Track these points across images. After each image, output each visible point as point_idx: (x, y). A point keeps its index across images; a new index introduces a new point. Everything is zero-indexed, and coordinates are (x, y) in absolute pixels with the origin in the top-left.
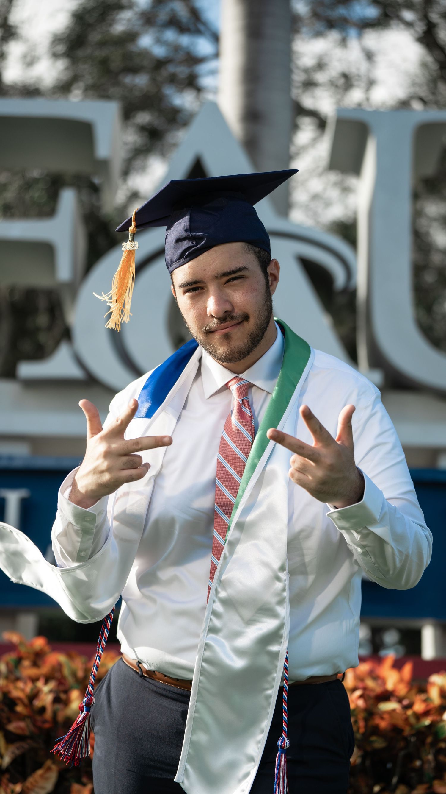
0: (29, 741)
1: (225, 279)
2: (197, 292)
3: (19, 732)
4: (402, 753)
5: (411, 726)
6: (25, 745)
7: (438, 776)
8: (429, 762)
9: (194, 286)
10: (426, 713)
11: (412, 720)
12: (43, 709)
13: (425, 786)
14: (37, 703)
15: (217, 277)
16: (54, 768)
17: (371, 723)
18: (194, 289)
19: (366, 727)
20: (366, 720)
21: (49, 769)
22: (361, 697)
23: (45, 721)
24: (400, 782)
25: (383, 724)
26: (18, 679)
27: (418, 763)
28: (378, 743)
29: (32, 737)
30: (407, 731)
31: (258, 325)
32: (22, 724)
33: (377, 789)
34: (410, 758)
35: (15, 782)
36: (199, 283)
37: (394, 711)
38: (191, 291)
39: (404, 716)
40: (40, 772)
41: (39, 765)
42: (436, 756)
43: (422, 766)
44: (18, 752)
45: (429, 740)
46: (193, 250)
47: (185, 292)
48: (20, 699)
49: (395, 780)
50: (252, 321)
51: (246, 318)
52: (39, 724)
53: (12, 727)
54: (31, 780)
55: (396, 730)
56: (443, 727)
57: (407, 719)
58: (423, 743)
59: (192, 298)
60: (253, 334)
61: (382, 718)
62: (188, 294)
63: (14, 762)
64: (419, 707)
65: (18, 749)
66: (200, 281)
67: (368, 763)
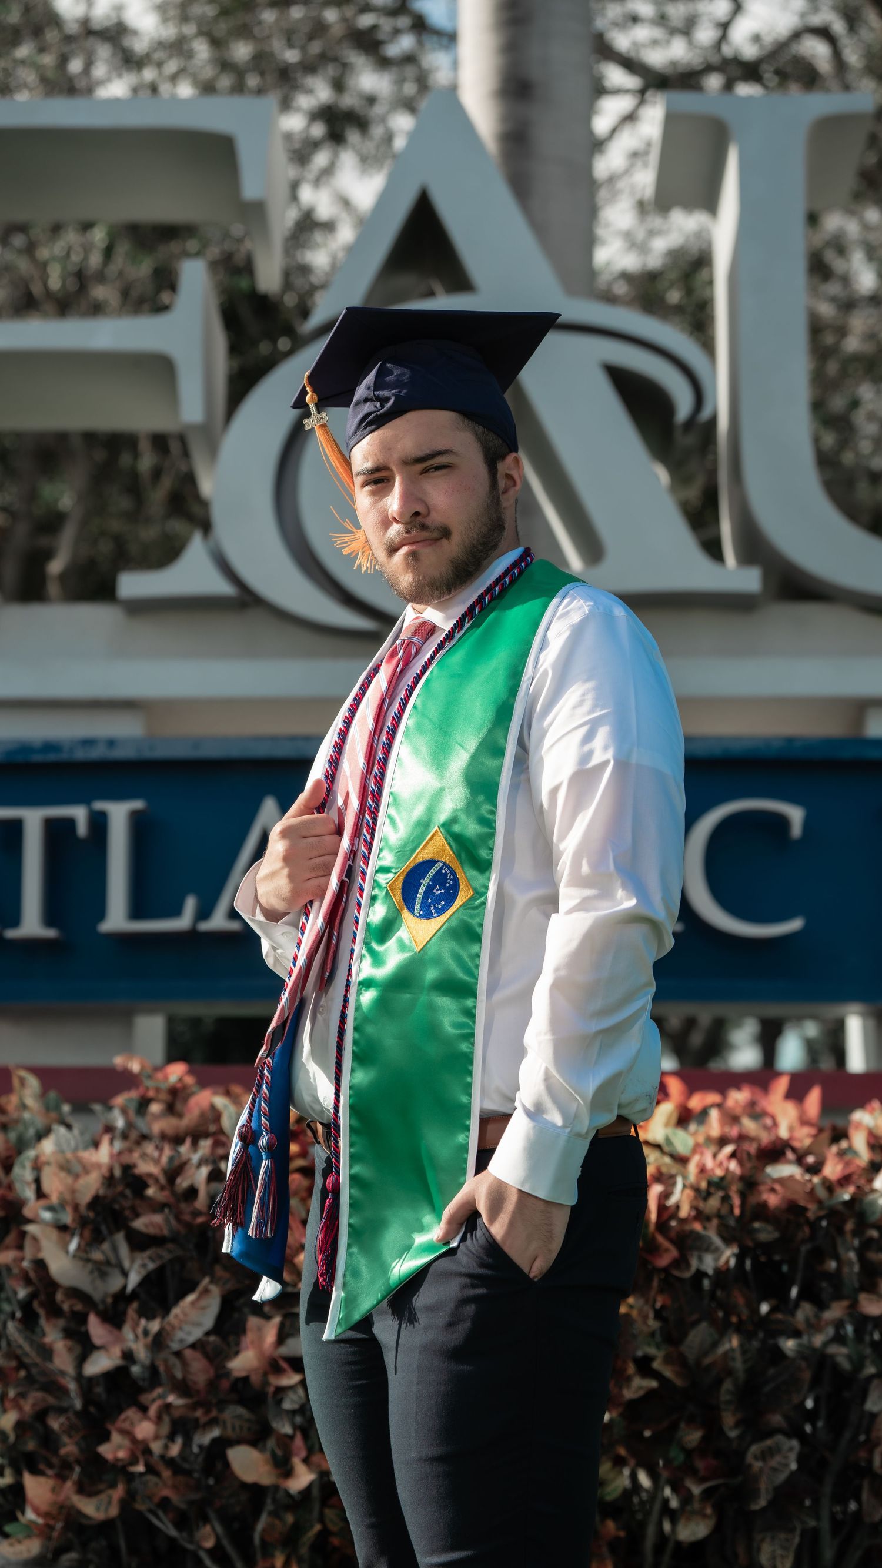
0: (170, 1246)
1: (419, 467)
2: (379, 485)
3: (152, 1231)
4: (804, 1249)
5: (820, 1202)
6: (166, 1254)
7: (868, 1286)
8: (850, 1263)
9: (377, 475)
10: (845, 1180)
11: (822, 1193)
12: (192, 1192)
13: (845, 1303)
14: (182, 1183)
15: (407, 462)
16: (216, 1291)
17: (753, 1200)
18: (376, 482)
19: (743, 1206)
20: (743, 1195)
21: (206, 1291)
22: (733, 1155)
23: (196, 1213)
24: (801, 1296)
25: (773, 1200)
26: (144, 1137)
27: (833, 1265)
28: (765, 1233)
29: (174, 1239)
30: (812, 1209)
31: (465, 547)
32: (158, 1218)
33: (764, 1308)
34: (818, 1255)
35: (150, 1317)
36: (383, 470)
37: (791, 1177)
38: (373, 484)
39: (809, 1186)
40: (191, 1298)
41: (190, 1287)
42: (861, 1253)
43: (839, 1269)
44: (151, 1266)
45: (849, 1226)
46: (374, 417)
47: (364, 485)
48: (150, 1175)
49: (794, 1292)
50: (456, 538)
51: (445, 533)
52: (187, 1217)
53: (139, 1224)
54: (176, 1311)
55: (794, 1209)
56: (873, 1203)
57: (812, 1192)
58: (840, 1231)
59: (373, 493)
60: (458, 560)
61: (773, 1190)
62: (368, 488)
63: (146, 1281)
64: (832, 1170)
65: (151, 1258)
66: (384, 467)
67: (748, 1264)
